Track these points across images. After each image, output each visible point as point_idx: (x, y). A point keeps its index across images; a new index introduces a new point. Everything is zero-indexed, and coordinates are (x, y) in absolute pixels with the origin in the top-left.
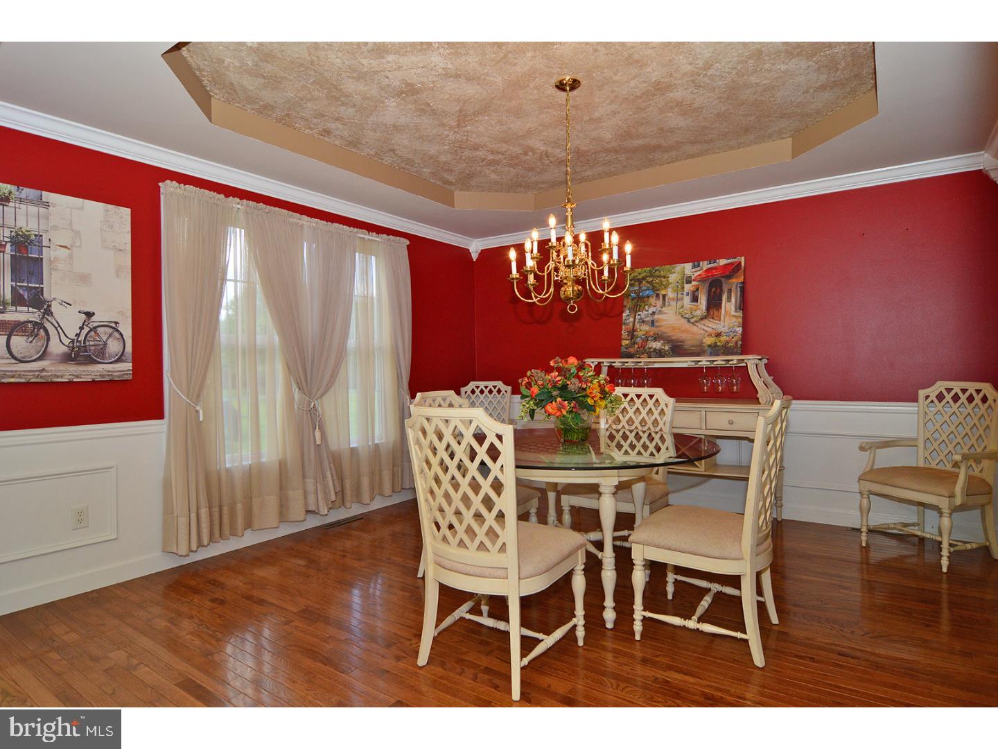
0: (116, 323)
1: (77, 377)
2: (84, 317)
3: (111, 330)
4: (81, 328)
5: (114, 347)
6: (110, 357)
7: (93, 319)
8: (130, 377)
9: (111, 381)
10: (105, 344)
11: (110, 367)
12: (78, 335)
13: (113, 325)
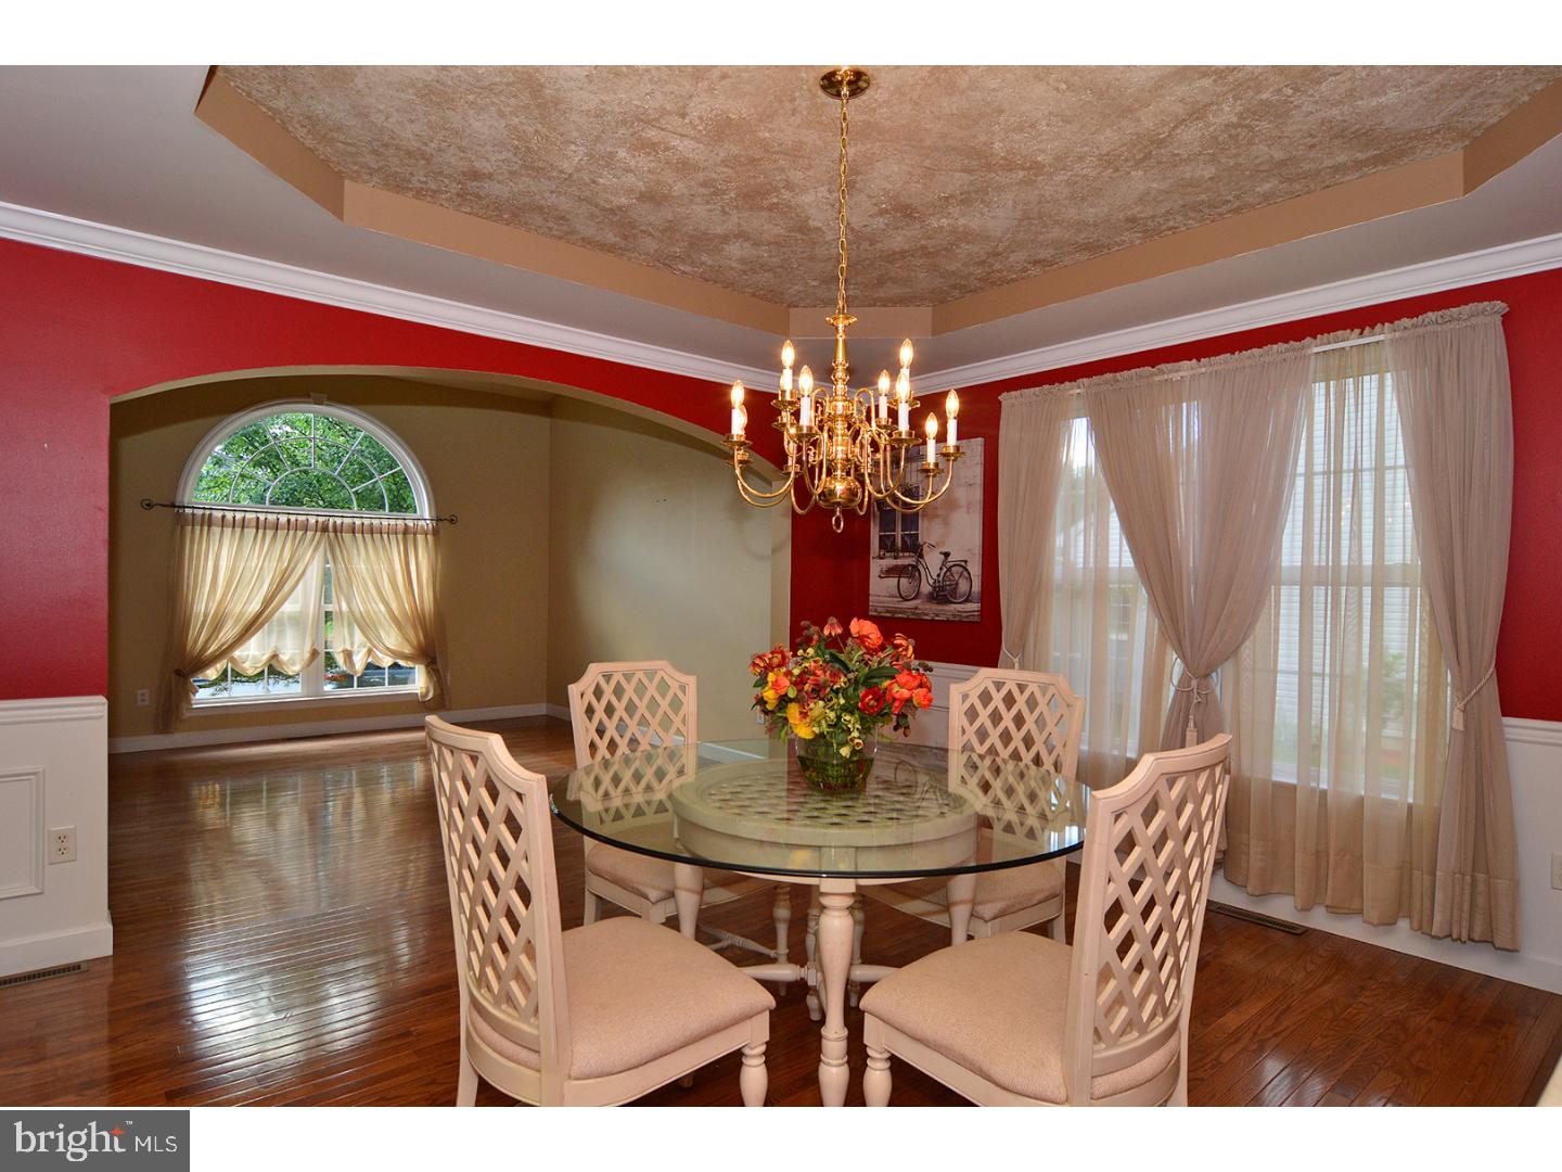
0: (966, 562)
1: (937, 615)
2: (943, 556)
3: (961, 569)
4: (941, 569)
5: (963, 586)
6: (960, 597)
7: (950, 559)
8: (976, 619)
9: (960, 621)
10: (957, 584)
11: (959, 607)
12: (939, 576)
13: (963, 564)
